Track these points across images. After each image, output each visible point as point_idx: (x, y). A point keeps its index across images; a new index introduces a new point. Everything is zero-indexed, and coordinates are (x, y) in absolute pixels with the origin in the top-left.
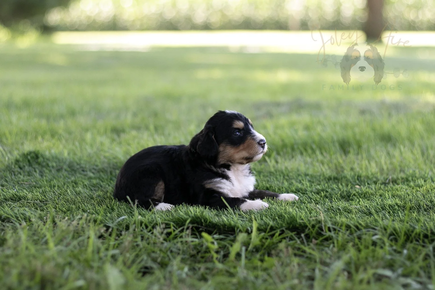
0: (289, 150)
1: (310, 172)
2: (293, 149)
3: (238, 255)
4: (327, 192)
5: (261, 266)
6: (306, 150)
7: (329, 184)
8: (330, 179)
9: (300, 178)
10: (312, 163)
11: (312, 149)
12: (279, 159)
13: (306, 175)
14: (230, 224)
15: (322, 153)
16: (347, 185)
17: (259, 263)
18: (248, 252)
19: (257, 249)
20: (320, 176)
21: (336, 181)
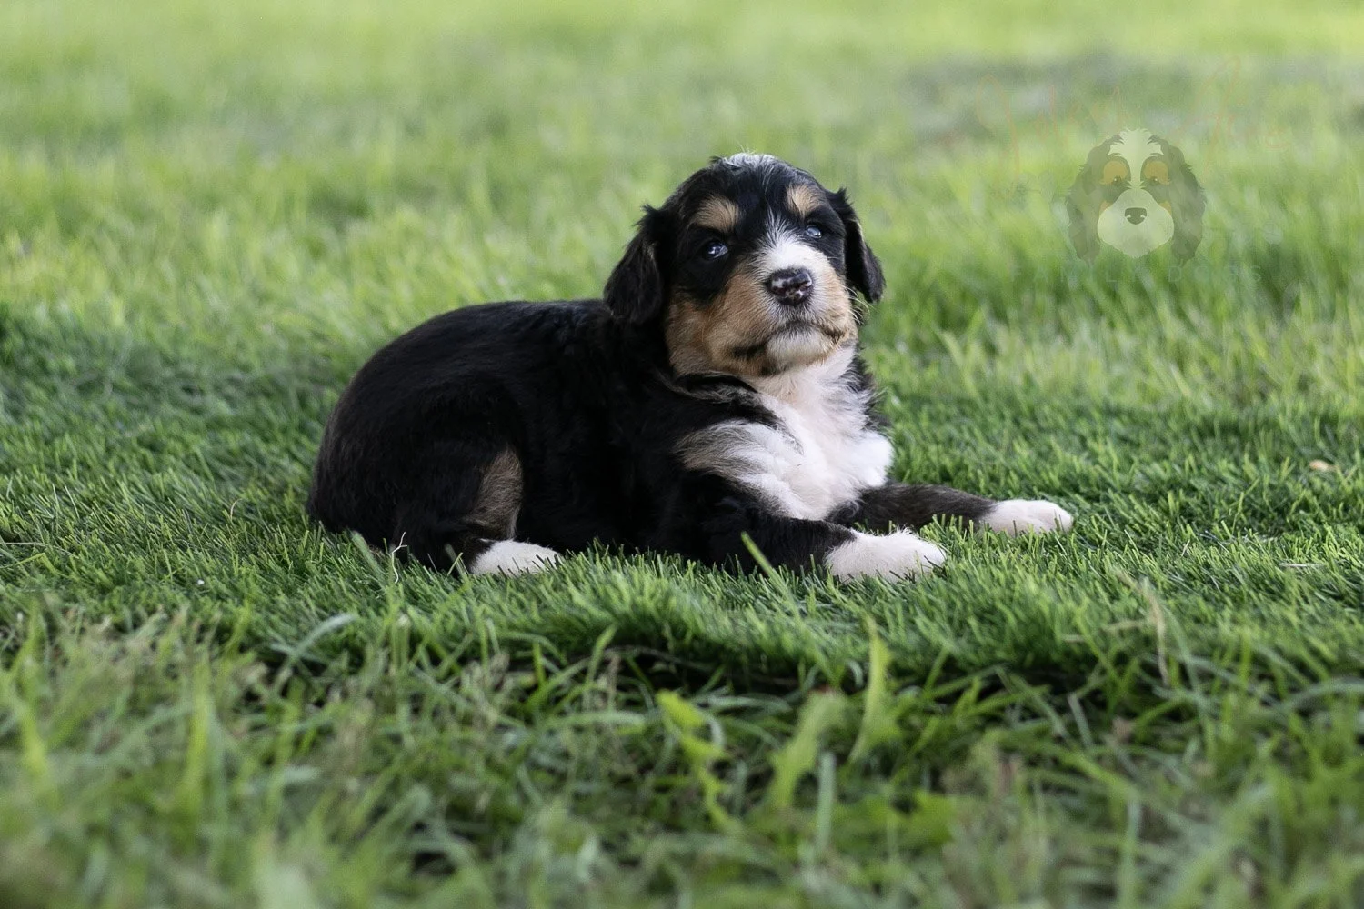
0: (1045, 300)
1: (1129, 399)
2: (1060, 294)
3: (808, 782)
4: (1191, 490)
5: (901, 832)
6: (1113, 295)
7: (1203, 457)
8: (1206, 431)
9: (1083, 427)
10: (1138, 361)
11: (1140, 291)
12: (1002, 338)
13: (1112, 412)
14: (779, 647)
15: (1180, 314)
16: (1278, 461)
17: (892, 820)
18: (845, 770)
19: (885, 761)
20: (1165, 418)
21: (1233, 440)
